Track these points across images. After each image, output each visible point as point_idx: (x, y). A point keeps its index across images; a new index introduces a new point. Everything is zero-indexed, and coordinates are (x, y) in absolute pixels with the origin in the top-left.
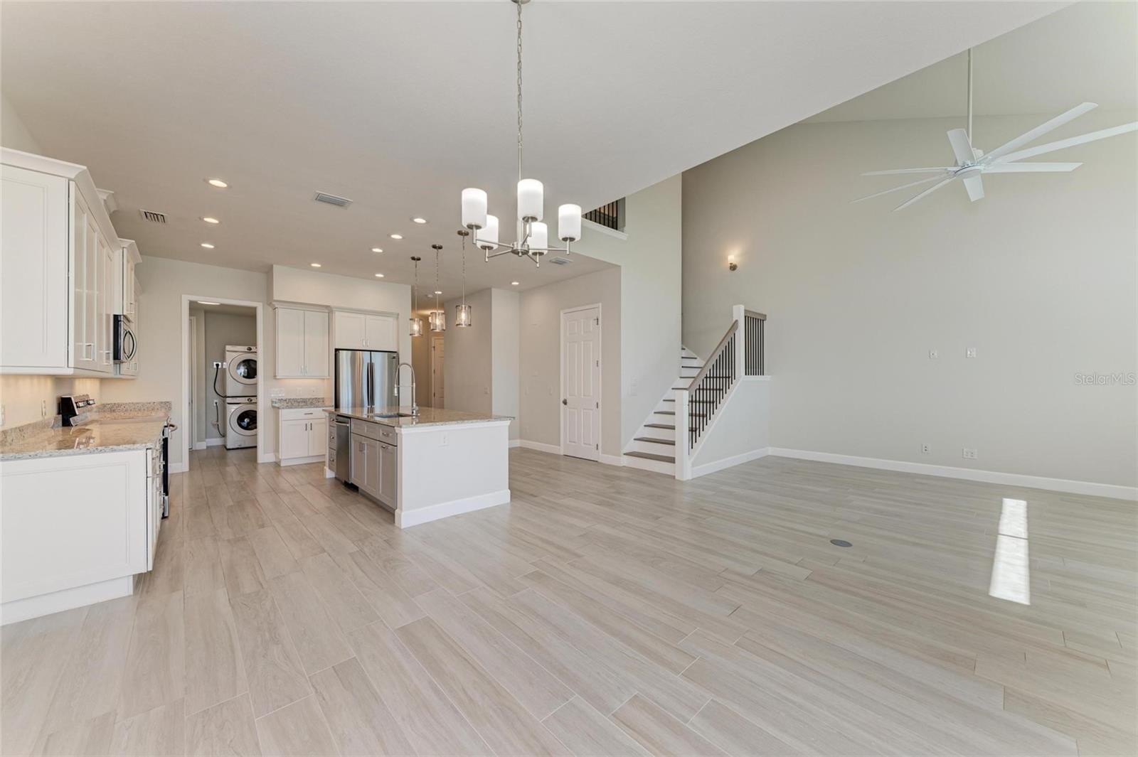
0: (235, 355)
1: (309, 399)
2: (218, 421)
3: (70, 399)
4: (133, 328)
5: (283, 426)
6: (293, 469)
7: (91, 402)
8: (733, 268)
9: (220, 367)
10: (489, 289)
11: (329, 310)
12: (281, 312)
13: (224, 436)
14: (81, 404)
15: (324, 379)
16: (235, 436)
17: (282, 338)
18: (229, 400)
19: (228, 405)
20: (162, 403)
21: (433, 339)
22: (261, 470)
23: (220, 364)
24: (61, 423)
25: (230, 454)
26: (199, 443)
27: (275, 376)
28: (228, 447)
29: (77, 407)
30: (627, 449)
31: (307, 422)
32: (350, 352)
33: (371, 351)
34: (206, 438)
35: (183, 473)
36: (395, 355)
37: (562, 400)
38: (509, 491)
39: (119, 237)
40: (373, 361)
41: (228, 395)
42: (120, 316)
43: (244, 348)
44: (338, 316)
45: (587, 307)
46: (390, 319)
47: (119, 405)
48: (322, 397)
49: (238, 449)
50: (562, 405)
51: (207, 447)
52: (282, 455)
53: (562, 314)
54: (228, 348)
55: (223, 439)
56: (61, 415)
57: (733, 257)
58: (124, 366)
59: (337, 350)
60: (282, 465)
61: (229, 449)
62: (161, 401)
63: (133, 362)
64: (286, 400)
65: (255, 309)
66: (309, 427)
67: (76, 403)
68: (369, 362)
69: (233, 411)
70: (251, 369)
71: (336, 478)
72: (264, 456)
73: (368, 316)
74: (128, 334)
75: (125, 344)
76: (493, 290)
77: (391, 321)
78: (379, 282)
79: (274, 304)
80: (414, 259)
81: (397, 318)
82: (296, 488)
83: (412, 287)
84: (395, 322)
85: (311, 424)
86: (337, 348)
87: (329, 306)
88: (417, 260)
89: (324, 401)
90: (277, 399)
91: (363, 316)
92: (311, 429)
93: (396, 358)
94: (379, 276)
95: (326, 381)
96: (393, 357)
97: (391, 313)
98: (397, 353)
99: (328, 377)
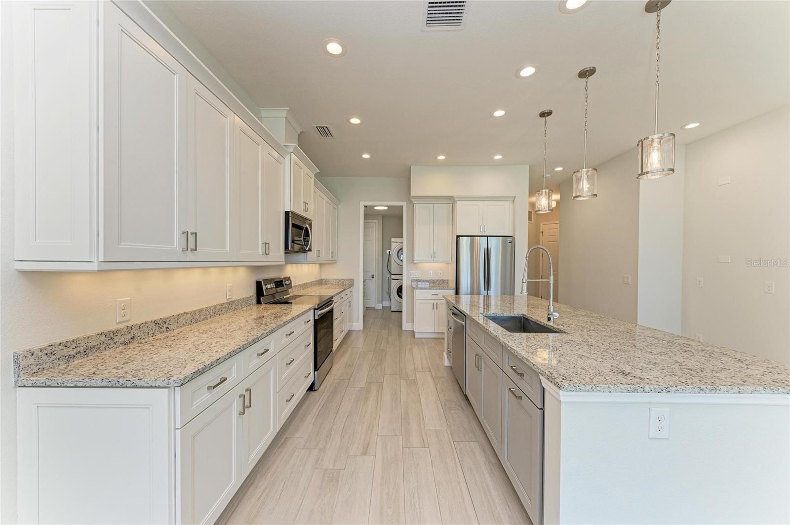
0: (396, 245)
1: (437, 280)
2: (386, 290)
3: (261, 282)
5: (417, 303)
6: (421, 342)
9: (390, 253)
11: (451, 200)
12: (417, 207)
13: (391, 301)
14: (269, 286)
15: (448, 263)
18: (393, 277)
19: (392, 280)
20: (349, 279)
21: (541, 225)
22: (404, 334)
23: (390, 251)
25: (393, 314)
26: (378, 304)
27: (413, 261)
28: (392, 309)
29: (266, 289)
31: (433, 301)
32: (469, 237)
33: (487, 236)
35: (359, 330)
36: (509, 239)
40: (489, 247)
41: (392, 273)
42: (290, 212)
43: (399, 240)
44: (459, 204)
46: (507, 203)
47: (329, 280)
48: (447, 279)
49: (395, 311)
52: (416, 329)
54: (393, 240)
55: (391, 303)
58: (313, 254)
59: (458, 237)
60: (416, 336)
64: (420, 281)
66: (435, 306)
67: (265, 285)
68: (486, 247)
69: (395, 285)
71: (451, 367)
72: (406, 326)
73: (485, 203)
77: (508, 205)
78: (498, 164)
79: (412, 200)
80: (543, 115)
81: (513, 201)
82: (417, 376)
83: (530, 167)
84: (511, 206)
85: (437, 304)
86: (458, 235)
87: (452, 196)
88: (547, 116)
89: (448, 283)
90: (416, 279)
91: (481, 203)
92: (437, 309)
93: (511, 242)
94: (498, 157)
95: (449, 265)
96: (509, 241)
97: (508, 197)
98: (512, 238)
99: (451, 262)
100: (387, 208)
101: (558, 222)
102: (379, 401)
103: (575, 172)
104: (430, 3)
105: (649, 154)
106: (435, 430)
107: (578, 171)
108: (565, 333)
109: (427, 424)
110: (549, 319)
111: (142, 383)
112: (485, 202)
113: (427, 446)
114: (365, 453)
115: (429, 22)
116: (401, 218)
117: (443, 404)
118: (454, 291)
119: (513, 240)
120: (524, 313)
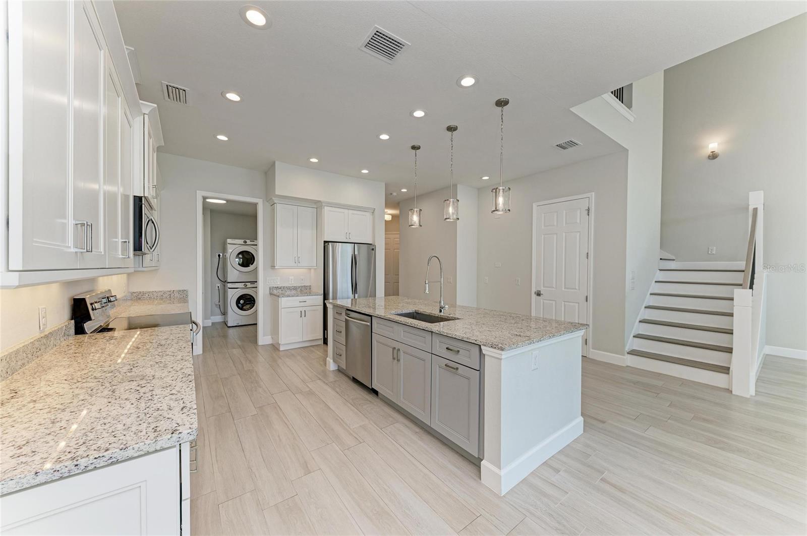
0: (234, 247)
1: (299, 287)
2: (219, 302)
3: (84, 300)
4: (155, 217)
5: (283, 314)
6: (290, 354)
7: (112, 299)
8: (713, 156)
9: (221, 257)
10: (455, 186)
11: (318, 205)
12: (279, 207)
13: (224, 314)
14: (97, 306)
16: (235, 316)
17: (280, 231)
18: (229, 285)
19: (228, 289)
20: (180, 291)
22: (260, 349)
23: (221, 254)
24: (73, 331)
25: (231, 331)
26: (206, 321)
27: (274, 266)
28: (229, 325)
29: (93, 310)
30: (628, 348)
31: (301, 309)
33: (355, 243)
34: (211, 316)
35: (199, 355)
37: (534, 290)
38: (583, 419)
39: (140, 100)
40: (356, 253)
41: (229, 281)
42: (142, 197)
43: (241, 242)
45: (580, 197)
47: (144, 293)
48: (309, 284)
49: (236, 326)
50: (534, 296)
51: (212, 323)
52: (282, 341)
53: (534, 205)
54: (229, 241)
55: (223, 316)
56: (73, 321)
57: (713, 144)
58: (147, 258)
59: (325, 242)
60: (282, 349)
61: (230, 327)
62: (180, 289)
63: (155, 253)
64: (281, 288)
65: (255, 205)
66: (303, 314)
67: (91, 304)
68: (353, 253)
69: (233, 295)
70: (247, 259)
71: (338, 369)
72: (264, 339)
73: (351, 212)
74: (150, 222)
75: (148, 233)
76: (458, 185)
77: (368, 215)
78: (364, 177)
79: (273, 198)
80: (414, 148)
81: (373, 213)
82: (309, 386)
83: (385, 184)
84: (371, 217)
85: (305, 311)
86: (325, 240)
87: (320, 201)
88: (417, 149)
89: (310, 289)
90: (275, 286)
91: (346, 211)
92: (305, 316)
93: (373, 250)
94: (365, 171)
95: (312, 270)
96: (371, 248)
97: (369, 208)
98: (374, 246)
99: (316, 267)
100: (225, 202)
101: (398, 233)
102: (286, 422)
103: (445, 200)
104: (377, 32)
105: (498, 198)
106: (360, 426)
107: (448, 200)
108: (458, 319)
109: (350, 424)
110: (441, 311)
111: (130, 453)
112: (349, 211)
113: (361, 441)
114: (308, 471)
115: (368, 45)
116: (254, 217)
117: (352, 403)
118: (322, 297)
119: (374, 247)
120: (416, 309)
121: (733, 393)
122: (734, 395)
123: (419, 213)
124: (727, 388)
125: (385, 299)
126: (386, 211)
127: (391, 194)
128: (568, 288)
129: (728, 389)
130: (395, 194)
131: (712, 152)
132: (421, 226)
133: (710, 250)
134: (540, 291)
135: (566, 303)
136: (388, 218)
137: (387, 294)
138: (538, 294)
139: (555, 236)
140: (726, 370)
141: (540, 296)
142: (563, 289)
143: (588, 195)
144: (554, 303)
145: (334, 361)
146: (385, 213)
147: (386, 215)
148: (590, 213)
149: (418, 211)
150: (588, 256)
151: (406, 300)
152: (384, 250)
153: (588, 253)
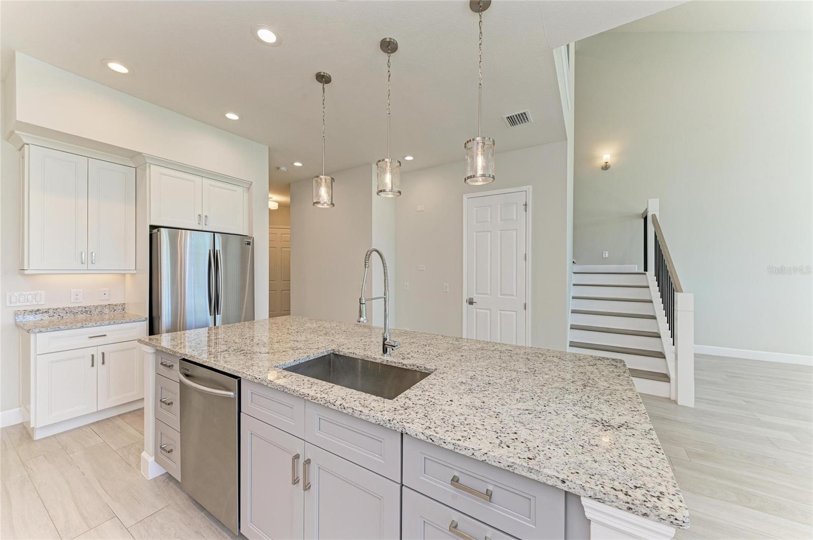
1: (96, 308)
6: (58, 446)
8: (606, 167)
11: (137, 162)
12: (33, 152)
15: (124, 274)
27: (23, 270)
31: (93, 351)
32: (175, 231)
33: (214, 232)
36: (248, 240)
37: (465, 298)
40: (217, 249)
44: (154, 171)
45: (516, 189)
46: (239, 189)
48: (121, 302)
50: (465, 304)
52: (38, 421)
53: (465, 197)
57: (606, 155)
59: (152, 227)
66: (99, 360)
68: (212, 248)
71: (165, 477)
73: (207, 182)
77: (240, 192)
79: (18, 132)
80: (320, 79)
81: (248, 189)
83: (269, 148)
84: (246, 195)
85: (103, 354)
86: (153, 224)
87: (140, 154)
88: (326, 81)
89: (124, 309)
90: (30, 308)
91: (198, 179)
92: (103, 363)
93: (249, 244)
94: (232, 116)
95: (128, 277)
96: (247, 242)
97: (242, 181)
98: (250, 238)
99: (135, 272)
101: (289, 227)
110: (386, 350)
112: (205, 180)
118: (145, 325)
119: (251, 241)
120: (334, 347)
121: (679, 404)
122: (680, 405)
123: (330, 185)
124: (668, 397)
125: (271, 324)
126: (270, 196)
127: (278, 168)
128: (504, 295)
129: (670, 398)
130: (283, 169)
131: (606, 163)
132: (333, 205)
133: (604, 255)
134: (472, 299)
135: (502, 312)
136: (273, 206)
137: (273, 314)
138: (471, 302)
139: (489, 234)
140: (665, 378)
141: (472, 304)
142: (499, 296)
143: (524, 188)
144: (488, 311)
145: (156, 460)
146: (268, 199)
147: (269, 202)
148: (527, 209)
149: (329, 180)
150: (526, 257)
151: (309, 325)
152: (268, 249)
153: (526, 254)
